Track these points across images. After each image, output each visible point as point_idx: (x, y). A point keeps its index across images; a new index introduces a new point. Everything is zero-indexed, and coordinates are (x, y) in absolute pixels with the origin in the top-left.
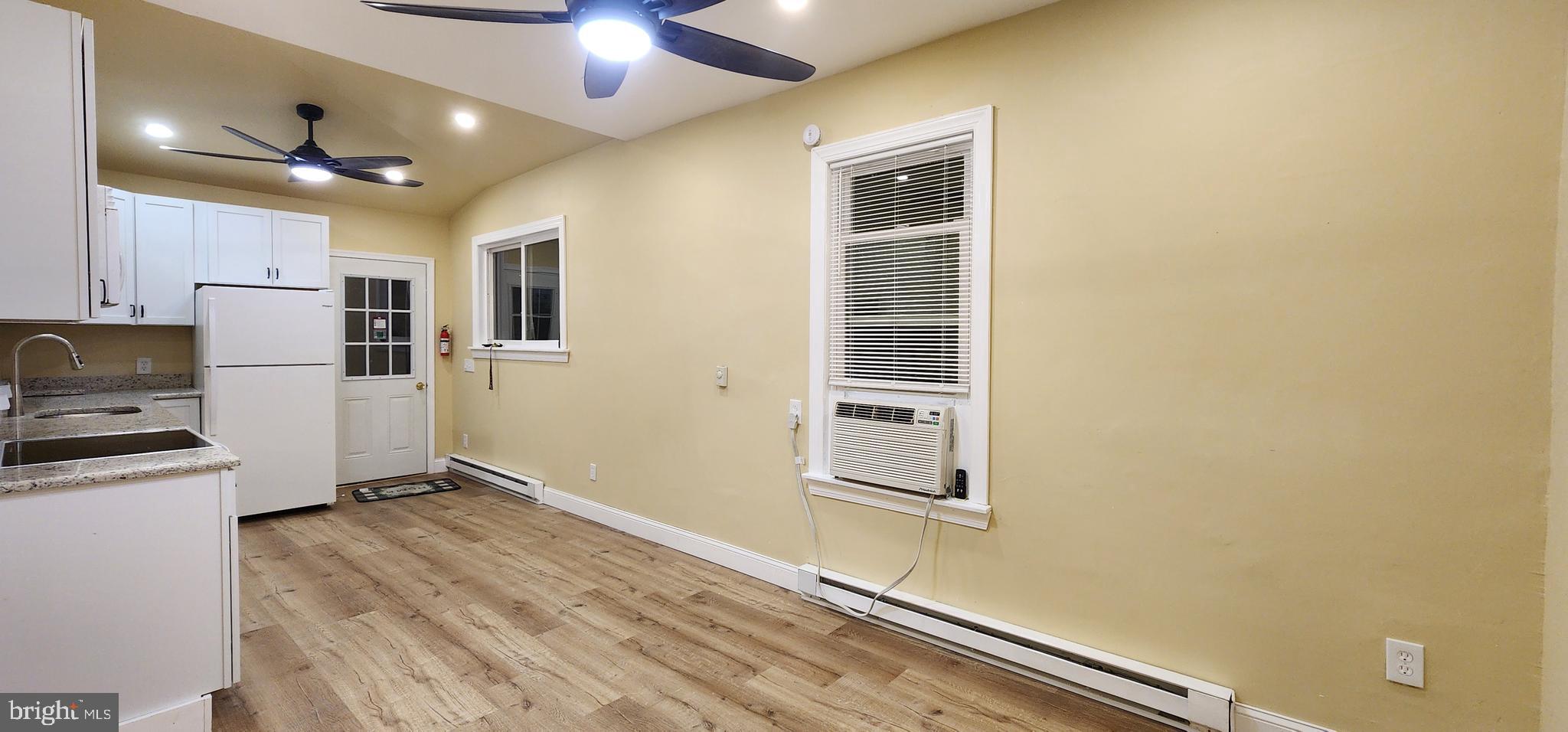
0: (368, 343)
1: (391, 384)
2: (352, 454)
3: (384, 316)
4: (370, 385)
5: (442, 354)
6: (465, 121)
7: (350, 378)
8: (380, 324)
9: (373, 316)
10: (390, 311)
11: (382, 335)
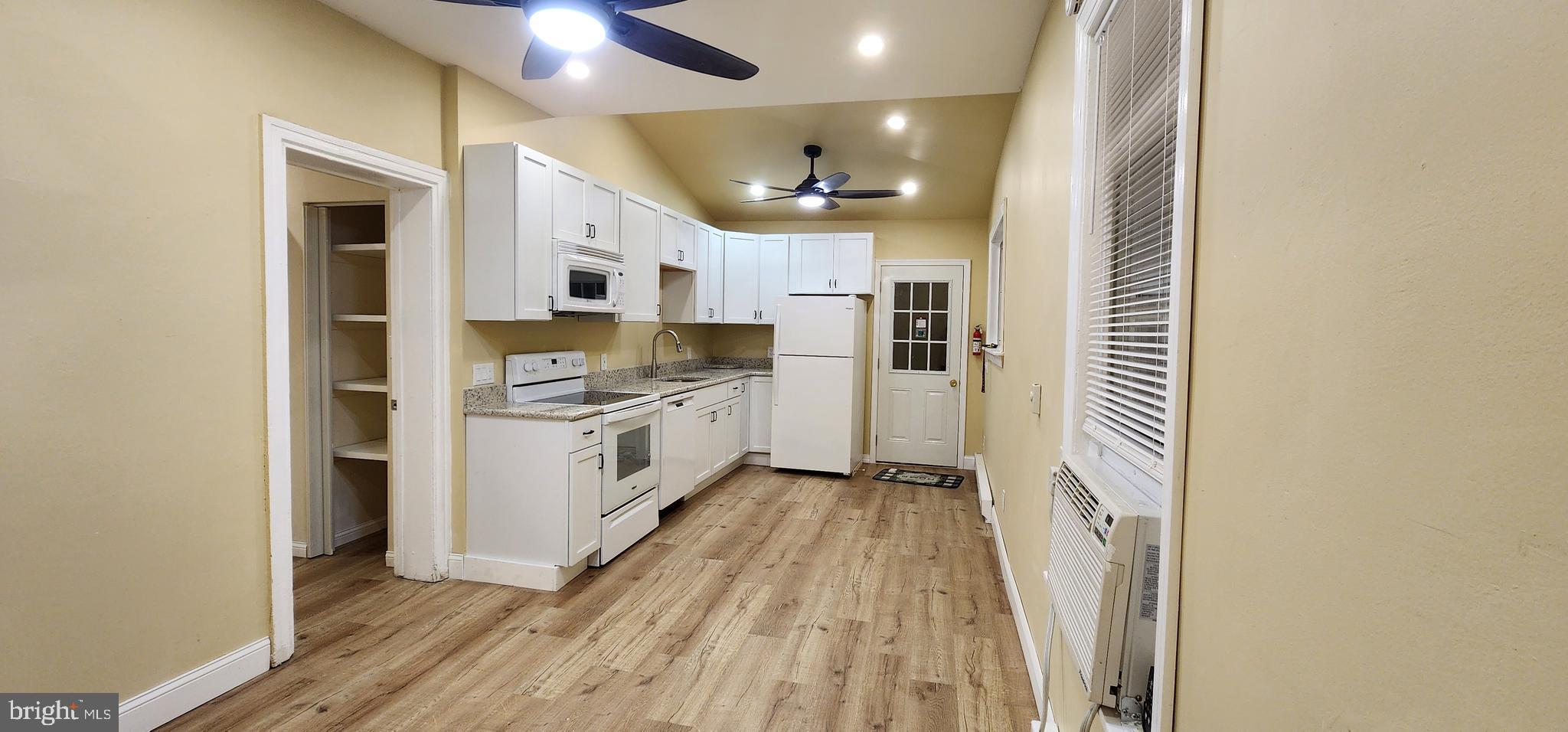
0: (910, 341)
1: (928, 378)
2: (894, 437)
3: (925, 317)
4: (910, 378)
5: (974, 354)
6: (896, 123)
7: (895, 371)
8: (921, 324)
9: (916, 317)
10: (930, 311)
11: (922, 333)
